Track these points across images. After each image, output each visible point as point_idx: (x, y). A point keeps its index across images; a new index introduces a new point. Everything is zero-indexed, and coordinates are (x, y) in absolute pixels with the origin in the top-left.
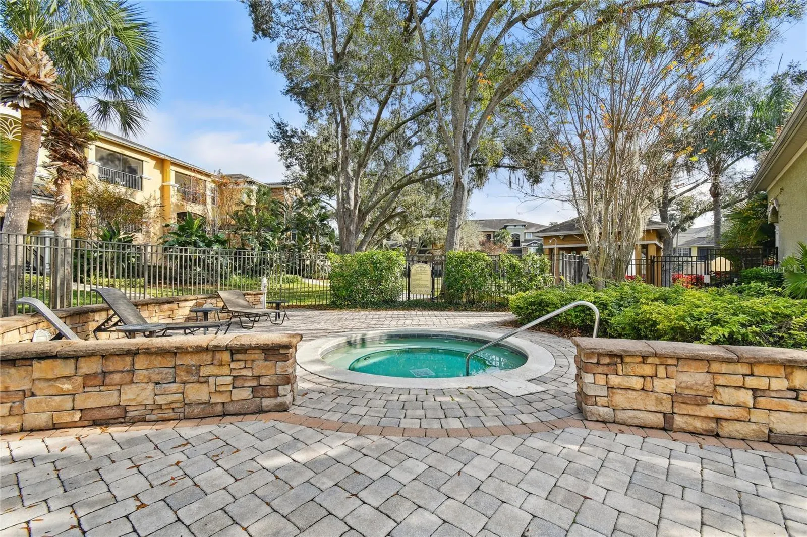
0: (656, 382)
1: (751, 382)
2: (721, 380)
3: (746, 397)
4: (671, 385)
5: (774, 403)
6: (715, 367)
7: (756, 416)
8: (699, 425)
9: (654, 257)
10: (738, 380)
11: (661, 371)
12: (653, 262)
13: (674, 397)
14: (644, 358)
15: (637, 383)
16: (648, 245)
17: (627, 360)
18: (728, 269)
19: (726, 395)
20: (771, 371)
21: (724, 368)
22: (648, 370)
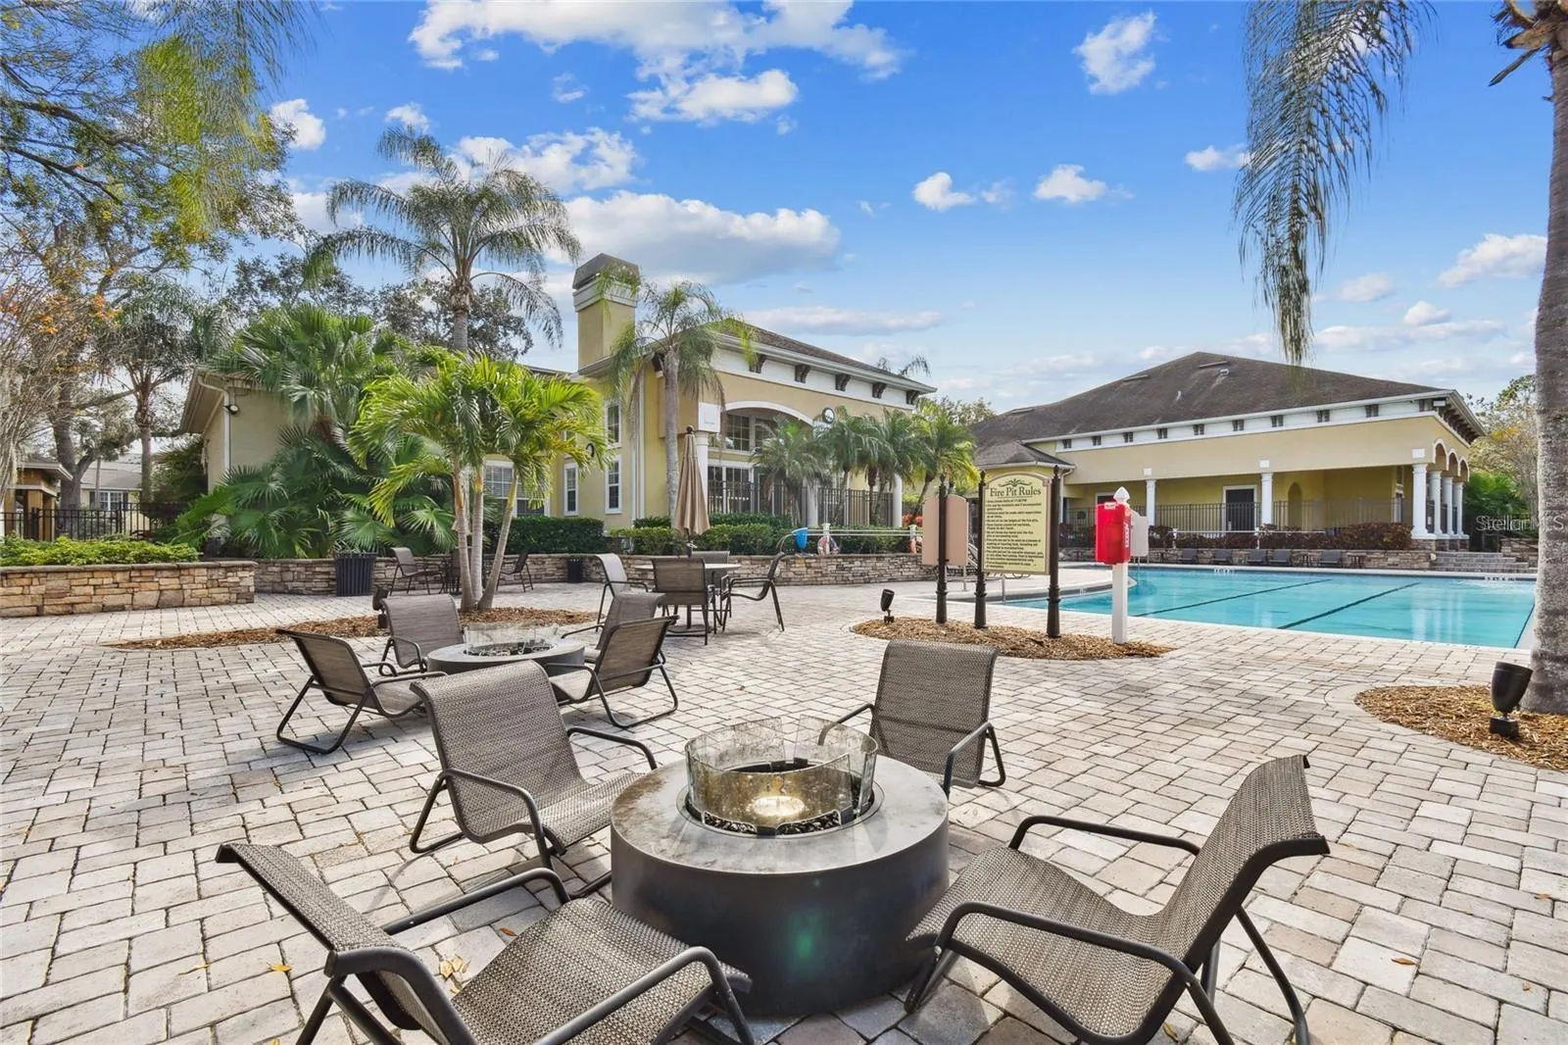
0: (32, 588)
1: (92, 581)
2: (74, 583)
3: (90, 590)
4: (42, 589)
5: (105, 591)
6: (71, 575)
7: (95, 599)
8: (60, 609)
9: (38, 510)
10: (85, 581)
11: (35, 581)
12: (36, 516)
13: (44, 596)
14: (23, 574)
15: (19, 590)
16: (27, 491)
17: (11, 576)
18: (147, 528)
19: (77, 590)
20: (103, 575)
21: (76, 575)
22: (25, 581)
